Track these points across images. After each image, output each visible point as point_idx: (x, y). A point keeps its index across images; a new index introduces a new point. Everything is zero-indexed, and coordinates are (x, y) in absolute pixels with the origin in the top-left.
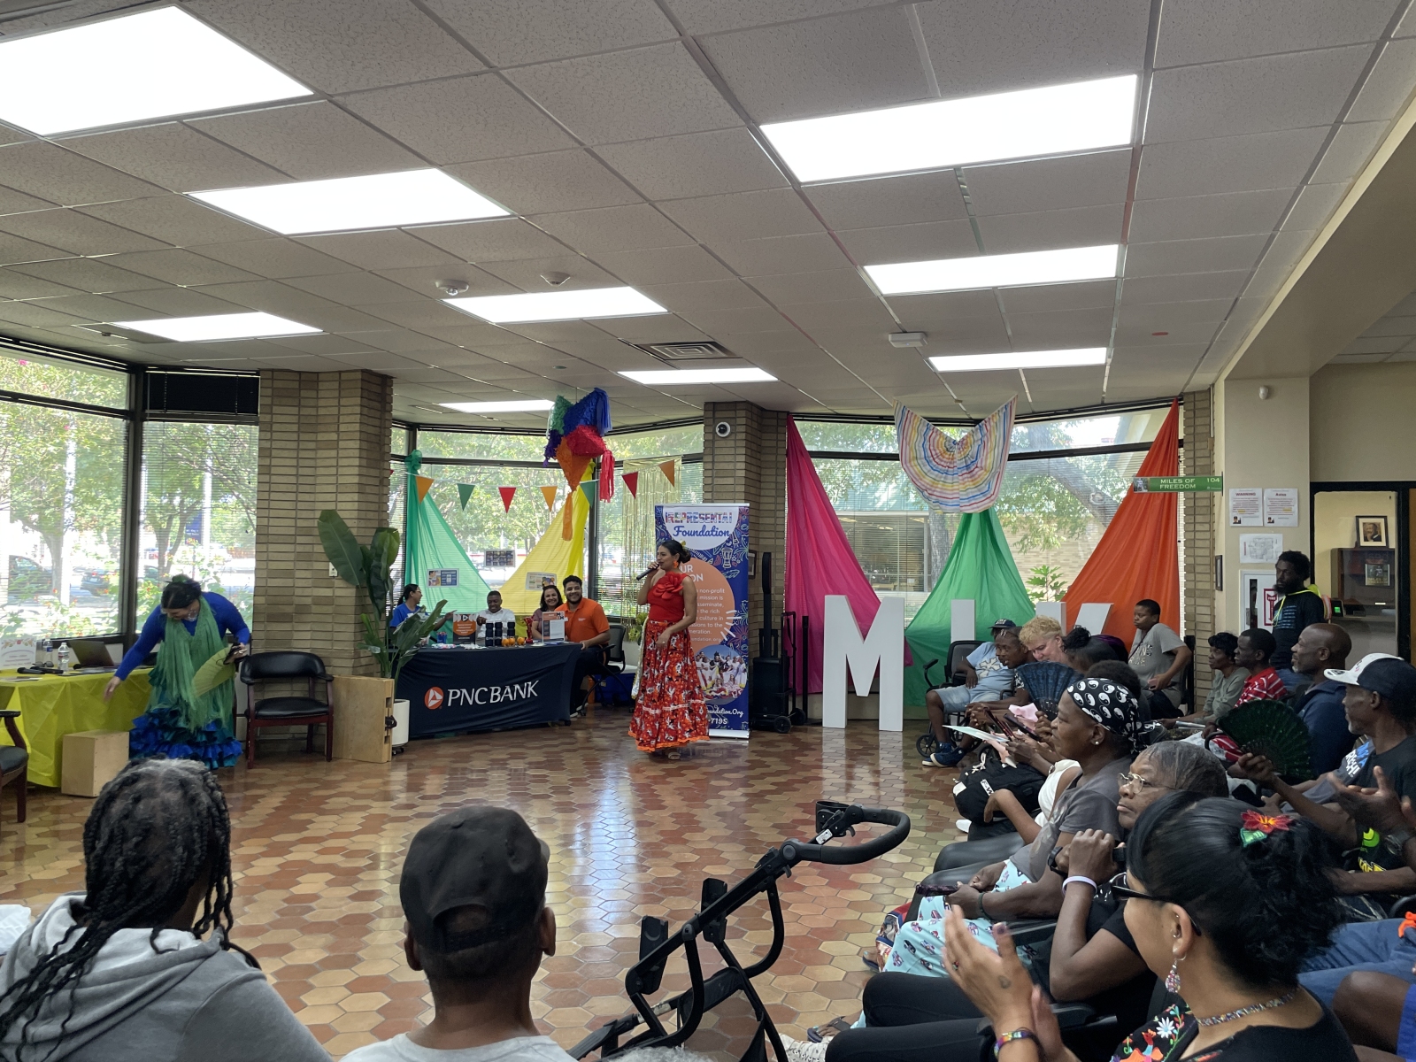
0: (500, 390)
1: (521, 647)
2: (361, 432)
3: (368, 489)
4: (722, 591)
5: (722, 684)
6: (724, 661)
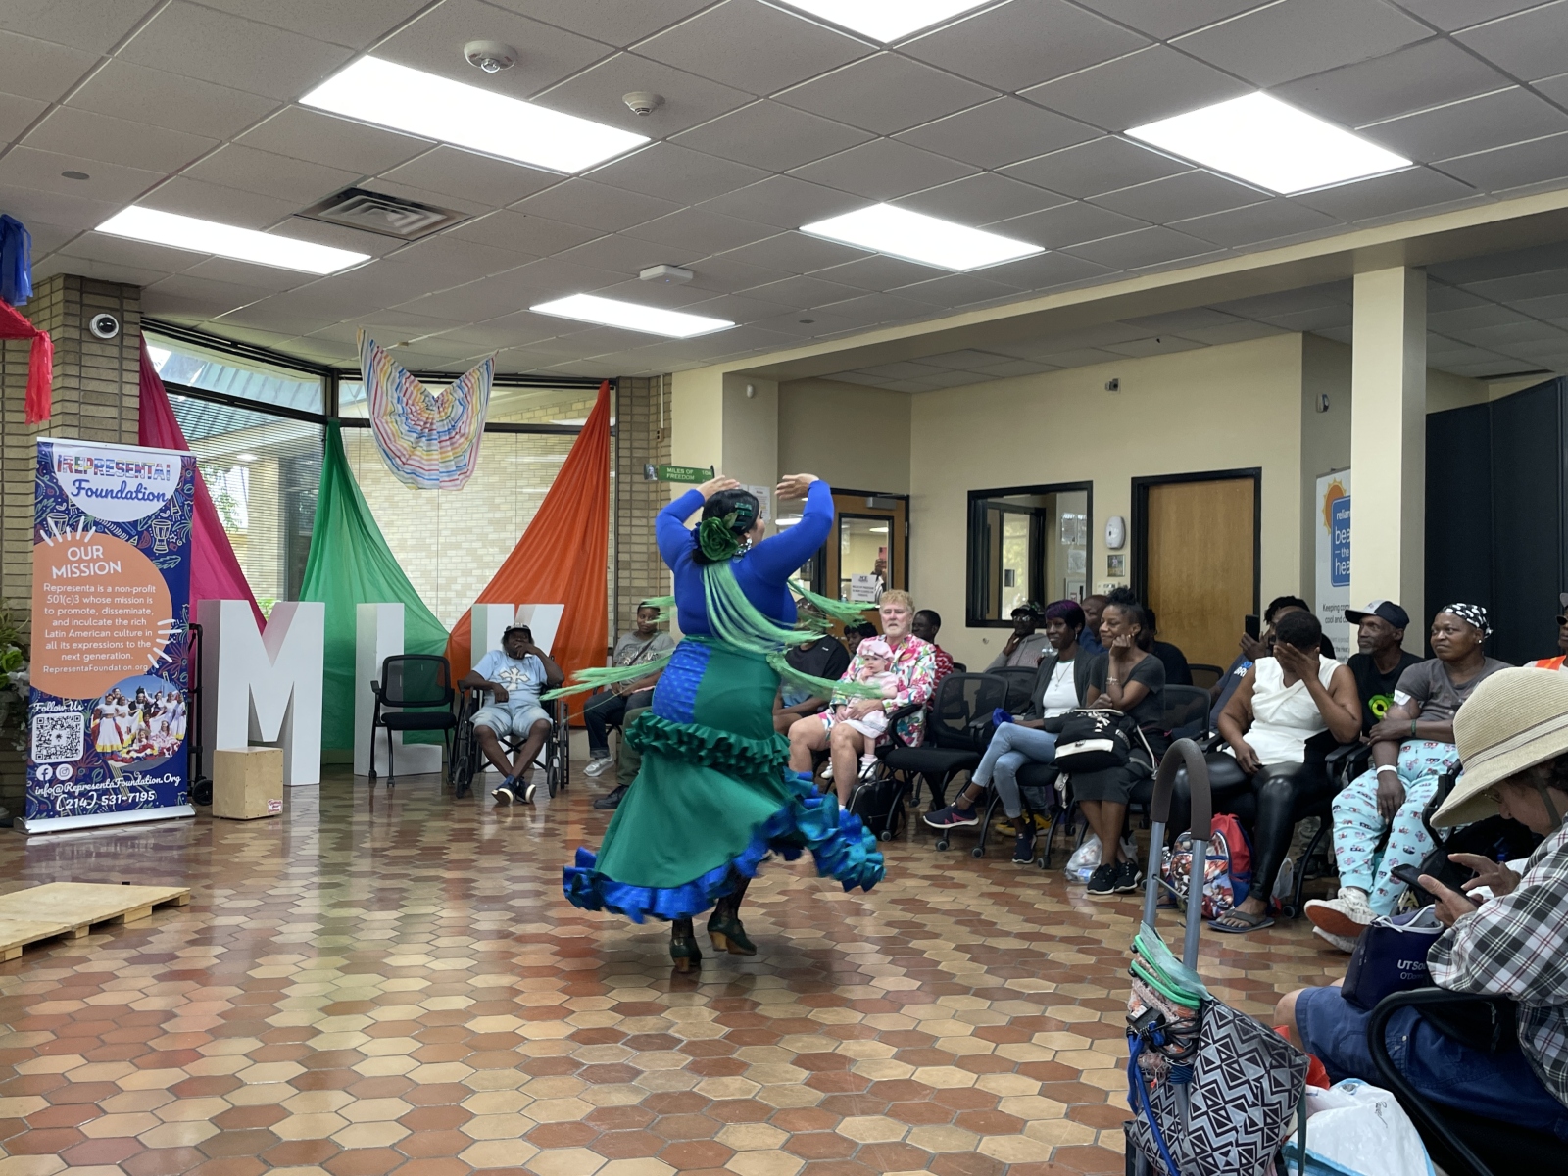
4: (152, 589)
5: (147, 738)
6: (153, 700)
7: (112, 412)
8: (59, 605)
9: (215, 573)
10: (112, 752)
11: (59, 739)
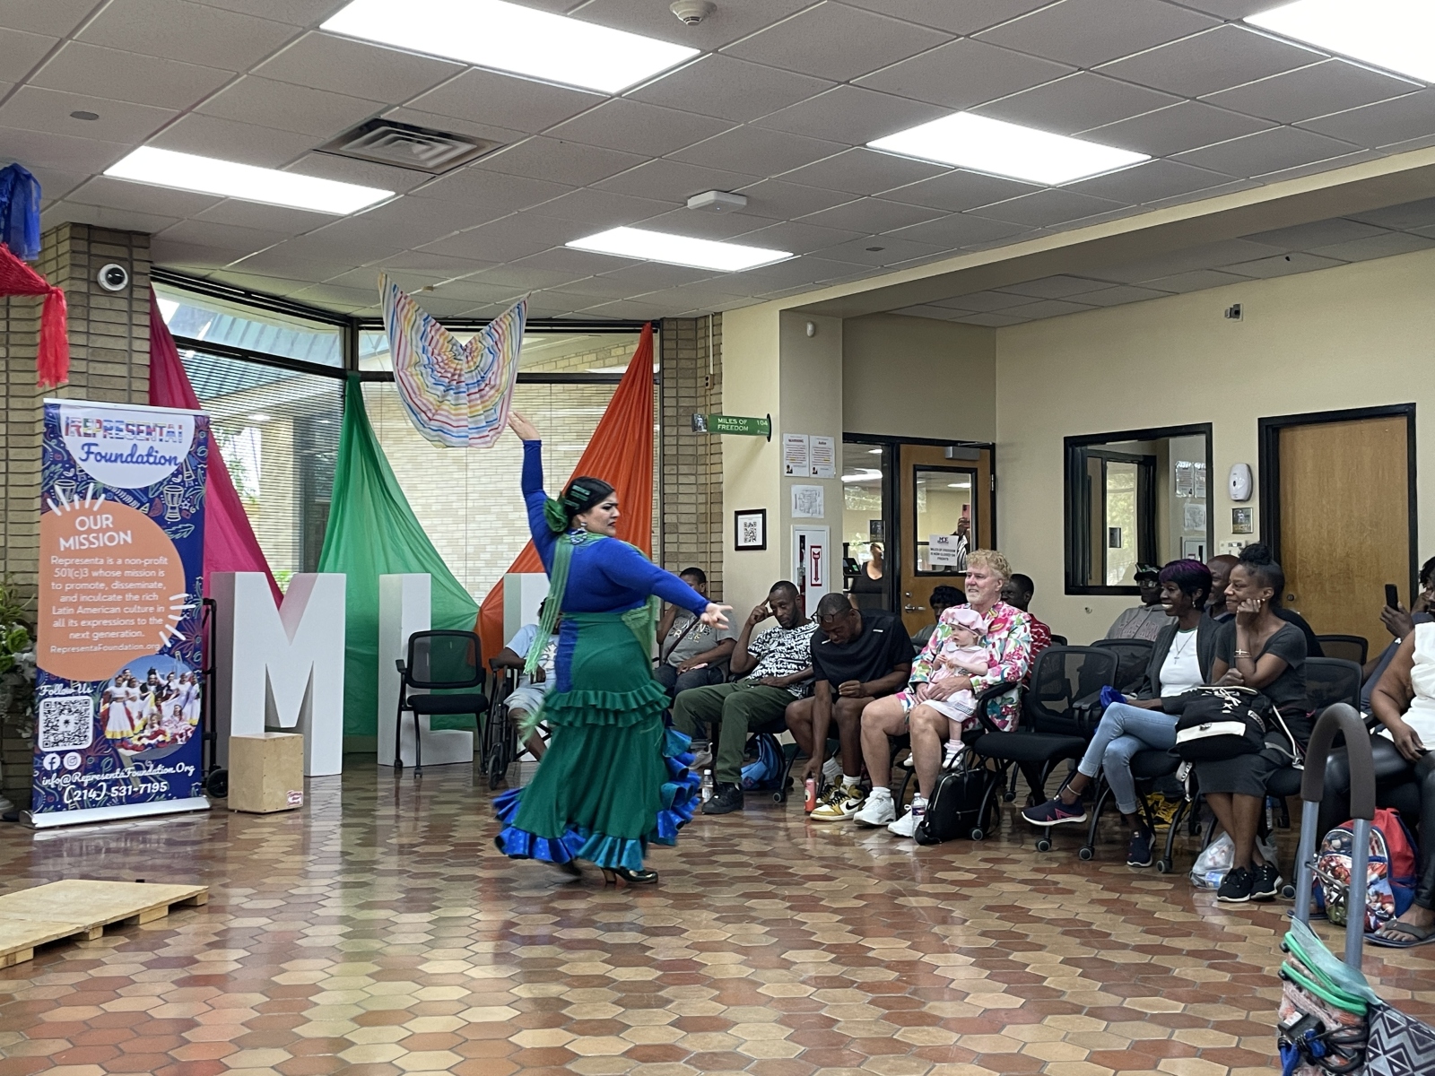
4: (163, 561)
5: (159, 723)
6: (164, 682)
7: (121, 370)
8: (67, 580)
9: (229, 544)
10: (122, 739)
11: (67, 725)
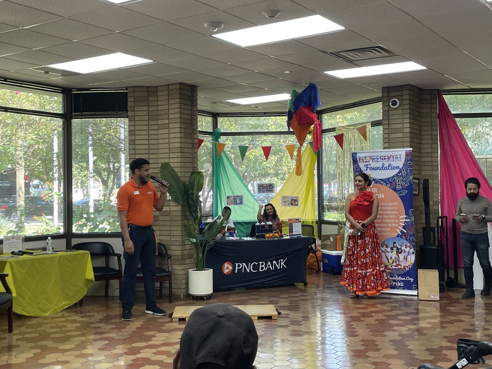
0: (257, 89)
1: (276, 239)
2: (180, 118)
3: (186, 150)
4: (396, 204)
5: (398, 261)
6: (400, 247)
